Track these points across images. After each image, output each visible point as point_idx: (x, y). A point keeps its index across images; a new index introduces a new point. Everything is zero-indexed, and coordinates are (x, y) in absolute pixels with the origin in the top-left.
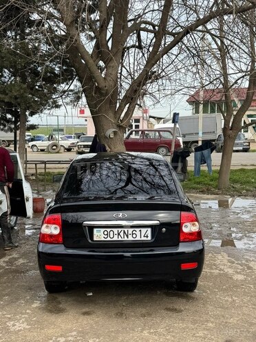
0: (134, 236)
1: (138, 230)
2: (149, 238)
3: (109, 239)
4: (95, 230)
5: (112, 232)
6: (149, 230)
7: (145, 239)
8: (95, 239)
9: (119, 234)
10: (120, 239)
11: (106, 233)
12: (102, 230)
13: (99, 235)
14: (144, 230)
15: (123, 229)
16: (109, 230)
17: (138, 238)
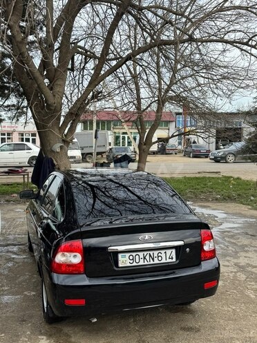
0: (160, 258)
1: (163, 252)
2: (174, 260)
3: (135, 264)
4: (120, 255)
5: (137, 256)
6: (174, 251)
7: (170, 260)
8: (120, 265)
9: (145, 258)
10: (146, 263)
11: (131, 258)
12: (128, 255)
13: (124, 261)
14: (169, 252)
15: (148, 252)
16: (134, 254)
17: (164, 261)
